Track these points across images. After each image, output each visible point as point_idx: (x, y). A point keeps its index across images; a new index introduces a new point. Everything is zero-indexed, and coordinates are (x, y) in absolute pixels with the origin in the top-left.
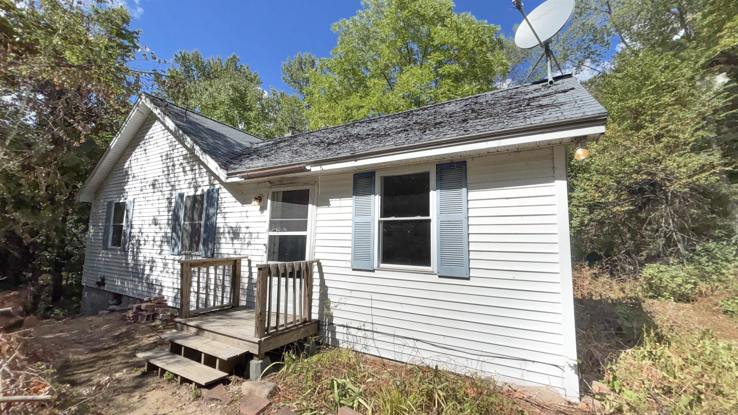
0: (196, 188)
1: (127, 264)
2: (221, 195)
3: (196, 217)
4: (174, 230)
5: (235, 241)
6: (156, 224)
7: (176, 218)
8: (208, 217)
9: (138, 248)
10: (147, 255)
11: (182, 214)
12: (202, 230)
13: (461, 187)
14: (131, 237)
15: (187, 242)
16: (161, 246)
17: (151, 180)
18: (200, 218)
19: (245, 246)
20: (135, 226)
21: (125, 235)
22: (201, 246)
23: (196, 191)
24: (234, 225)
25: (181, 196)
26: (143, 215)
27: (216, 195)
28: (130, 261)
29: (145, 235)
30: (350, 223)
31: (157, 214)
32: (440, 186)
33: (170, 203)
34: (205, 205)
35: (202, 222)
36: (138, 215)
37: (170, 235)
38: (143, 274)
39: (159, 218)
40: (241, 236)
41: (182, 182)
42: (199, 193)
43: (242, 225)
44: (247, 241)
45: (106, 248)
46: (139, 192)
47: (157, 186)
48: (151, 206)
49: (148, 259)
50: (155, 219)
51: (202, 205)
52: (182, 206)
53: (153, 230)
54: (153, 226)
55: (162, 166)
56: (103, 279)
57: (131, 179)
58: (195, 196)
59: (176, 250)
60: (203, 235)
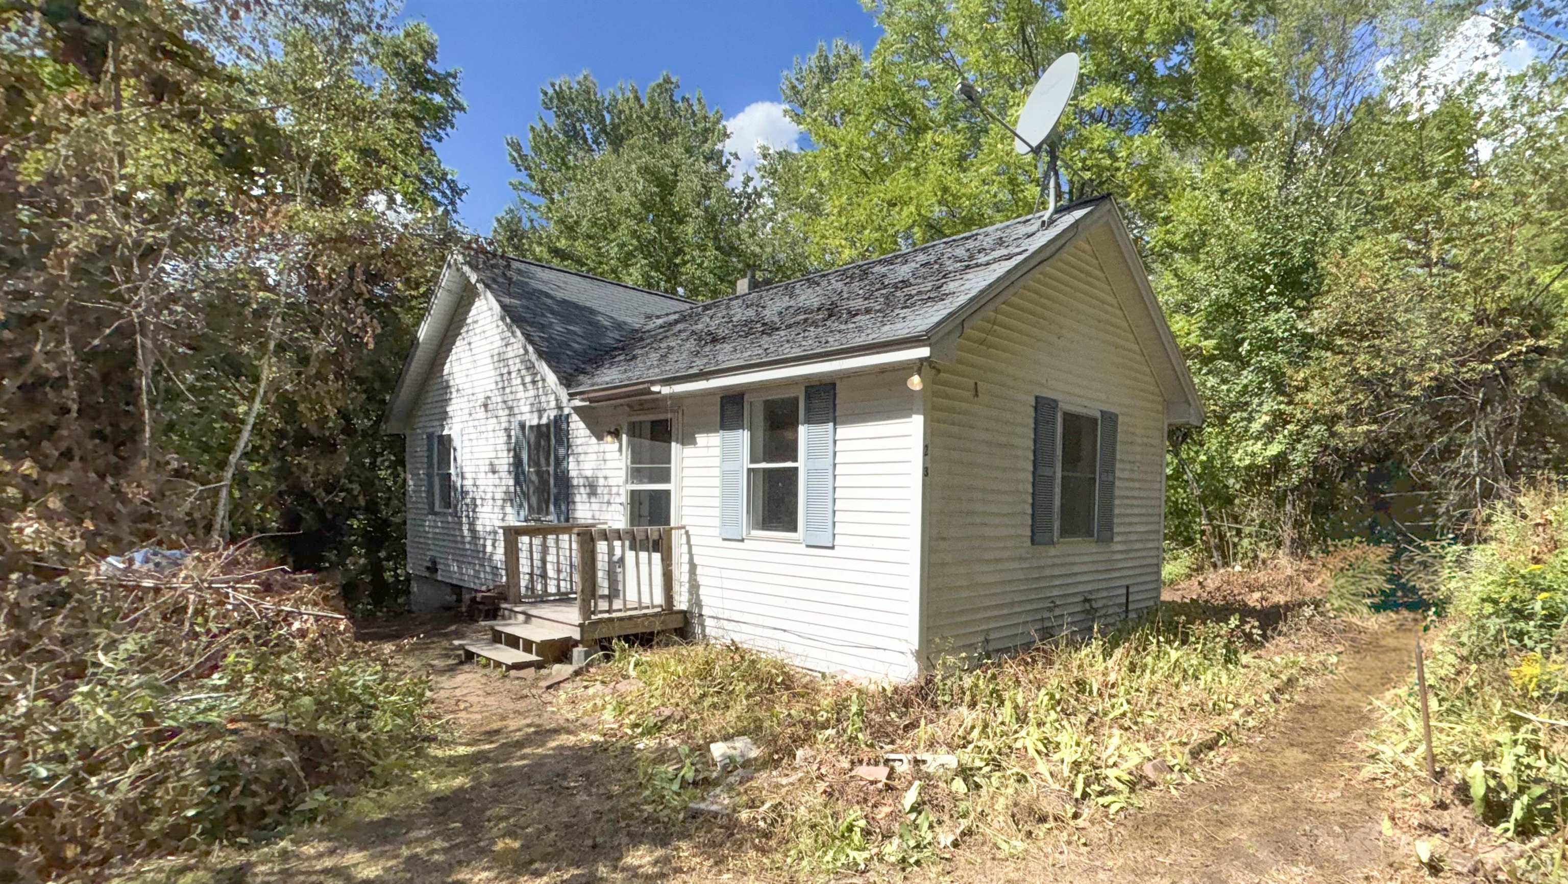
0: (540, 412)
1: (463, 537)
2: (572, 426)
3: (543, 461)
4: (517, 482)
5: (593, 500)
6: (494, 472)
7: (517, 463)
8: (558, 462)
9: (474, 511)
10: (487, 522)
11: (525, 457)
12: (552, 481)
13: (826, 422)
14: (464, 493)
15: (534, 500)
16: (503, 507)
17: (481, 397)
18: (548, 464)
19: (605, 507)
20: (467, 475)
21: (456, 489)
22: (552, 508)
23: (540, 418)
24: (589, 473)
25: (522, 426)
26: (476, 456)
27: (564, 426)
28: (466, 533)
29: (482, 488)
30: (717, 472)
31: (493, 455)
32: (808, 421)
33: (509, 436)
34: (553, 441)
35: (551, 469)
36: (469, 456)
37: (512, 489)
38: (484, 552)
39: (496, 462)
40: (599, 491)
41: (522, 402)
42: (544, 421)
43: (600, 474)
44: (606, 498)
45: (432, 512)
46: (467, 417)
47: (490, 407)
48: (483, 442)
49: (488, 529)
50: (491, 464)
51: (549, 440)
52: (525, 445)
53: (490, 482)
54: (490, 475)
55: (493, 373)
56: (434, 563)
57: (454, 395)
58: (539, 426)
59: (522, 513)
60: (553, 490)
